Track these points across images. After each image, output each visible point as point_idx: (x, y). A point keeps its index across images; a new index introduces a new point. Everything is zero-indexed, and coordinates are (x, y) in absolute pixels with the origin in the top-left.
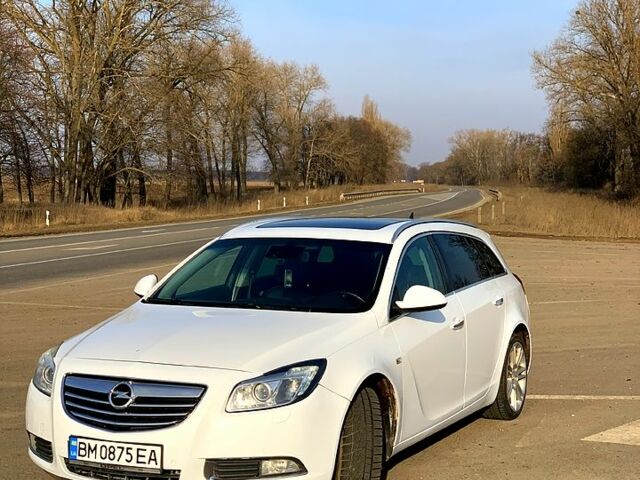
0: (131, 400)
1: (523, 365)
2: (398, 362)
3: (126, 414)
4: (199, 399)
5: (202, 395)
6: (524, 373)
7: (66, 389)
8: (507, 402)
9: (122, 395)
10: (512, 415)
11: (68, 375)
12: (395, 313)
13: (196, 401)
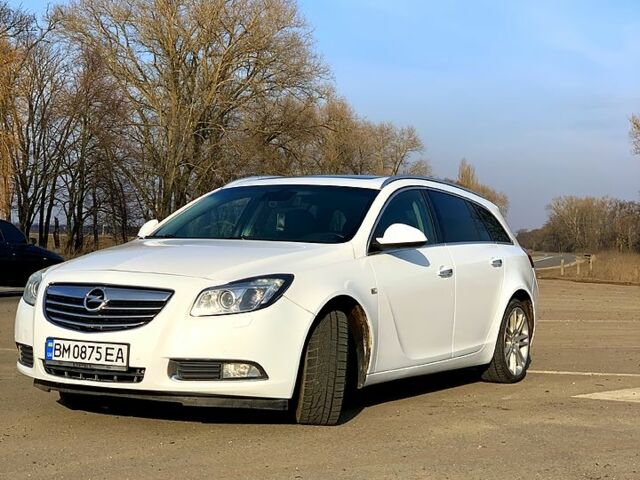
0: (103, 304)
1: (525, 332)
2: (373, 292)
3: (100, 316)
4: (166, 302)
5: (169, 299)
6: (526, 341)
7: (48, 296)
8: (505, 364)
9: (97, 299)
10: (511, 379)
11: (51, 284)
12: (374, 248)
13: (162, 304)
